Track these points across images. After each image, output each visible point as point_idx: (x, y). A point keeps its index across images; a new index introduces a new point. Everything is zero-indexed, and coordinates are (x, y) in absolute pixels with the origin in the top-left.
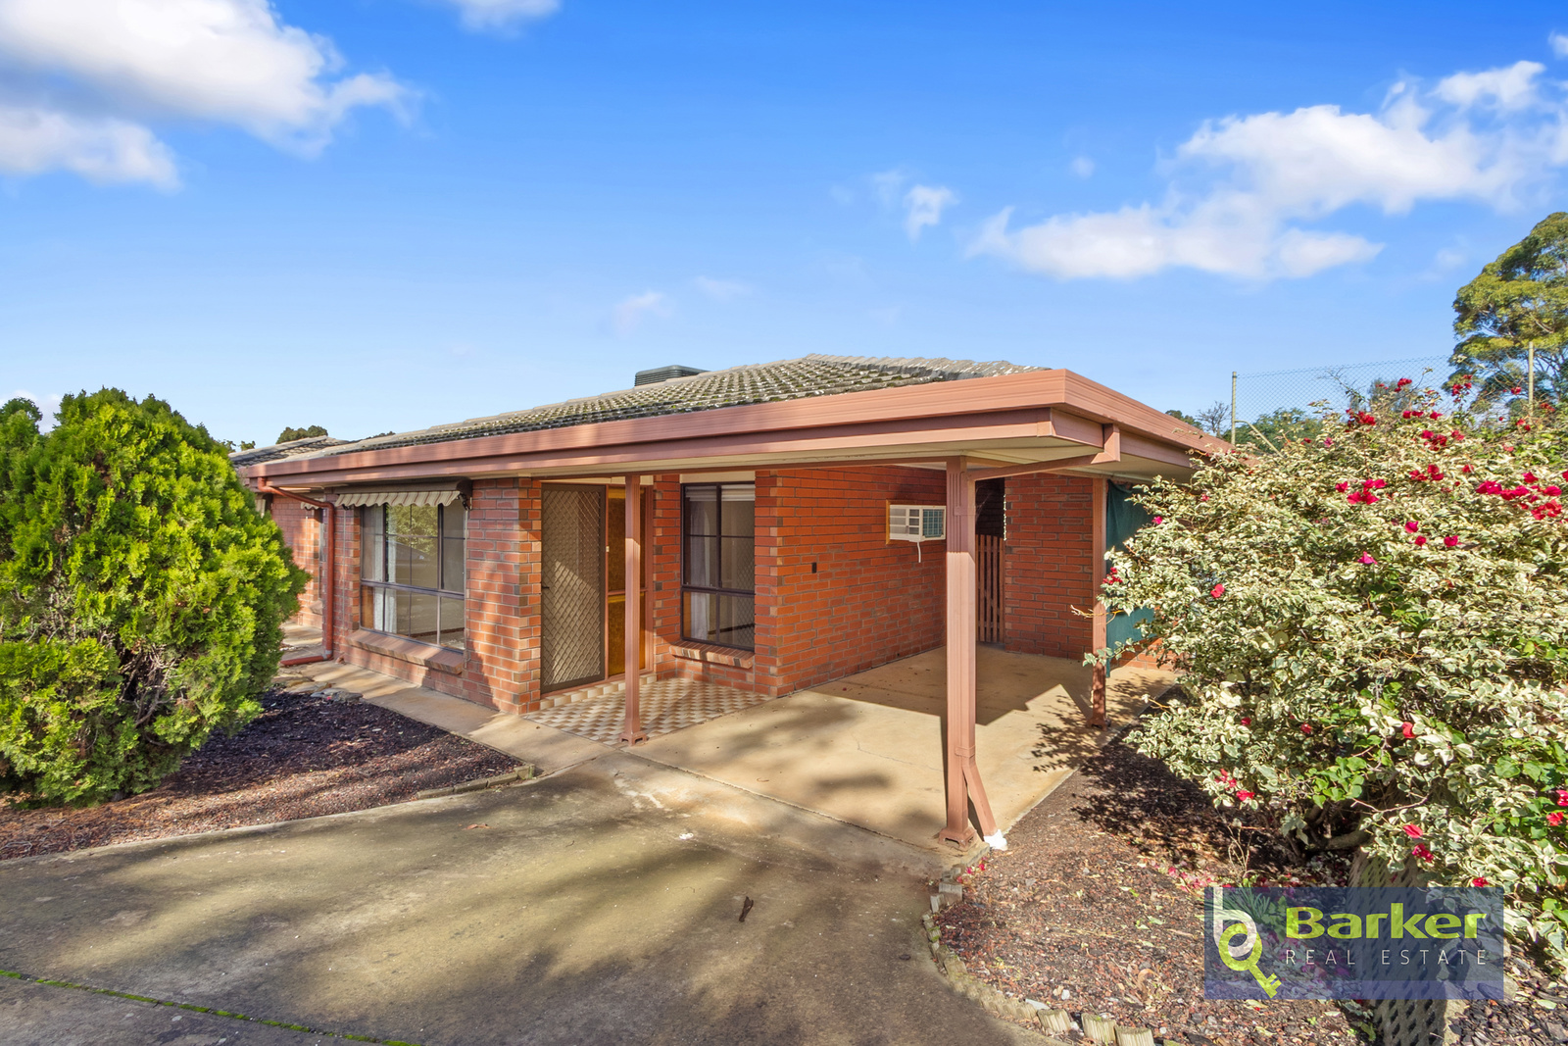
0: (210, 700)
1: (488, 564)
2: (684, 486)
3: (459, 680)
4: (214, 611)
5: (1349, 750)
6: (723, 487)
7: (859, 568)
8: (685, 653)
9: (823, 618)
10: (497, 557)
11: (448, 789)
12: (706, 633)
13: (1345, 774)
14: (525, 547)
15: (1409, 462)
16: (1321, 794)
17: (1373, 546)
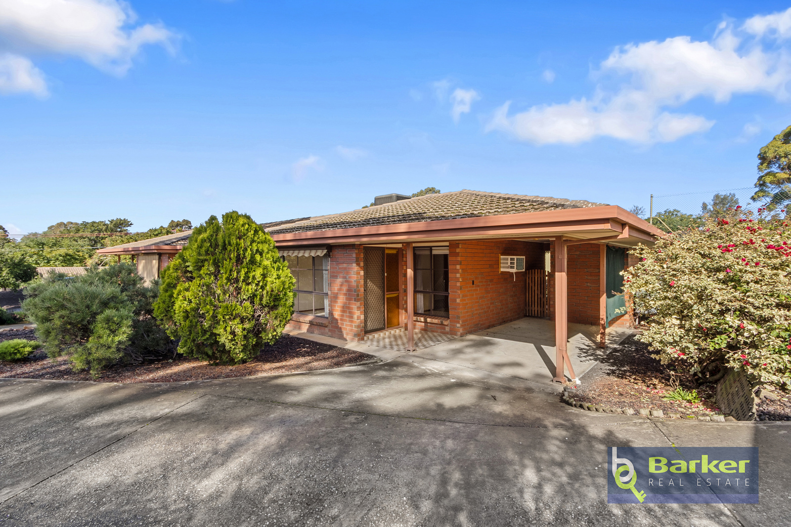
0: (280, 326)
1: (339, 281)
2: (414, 247)
3: (326, 329)
4: (281, 294)
5: (721, 333)
6: (433, 248)
7: (489, 283)
8: (417, 319)
9: (476, 304)
10: (344, 277)
11: (355, 364)
12: (423, 311)
13: (720, 341)
14: (358, 273)
15: (742, 238)
16: (712, 346)
17: (730, 267)
